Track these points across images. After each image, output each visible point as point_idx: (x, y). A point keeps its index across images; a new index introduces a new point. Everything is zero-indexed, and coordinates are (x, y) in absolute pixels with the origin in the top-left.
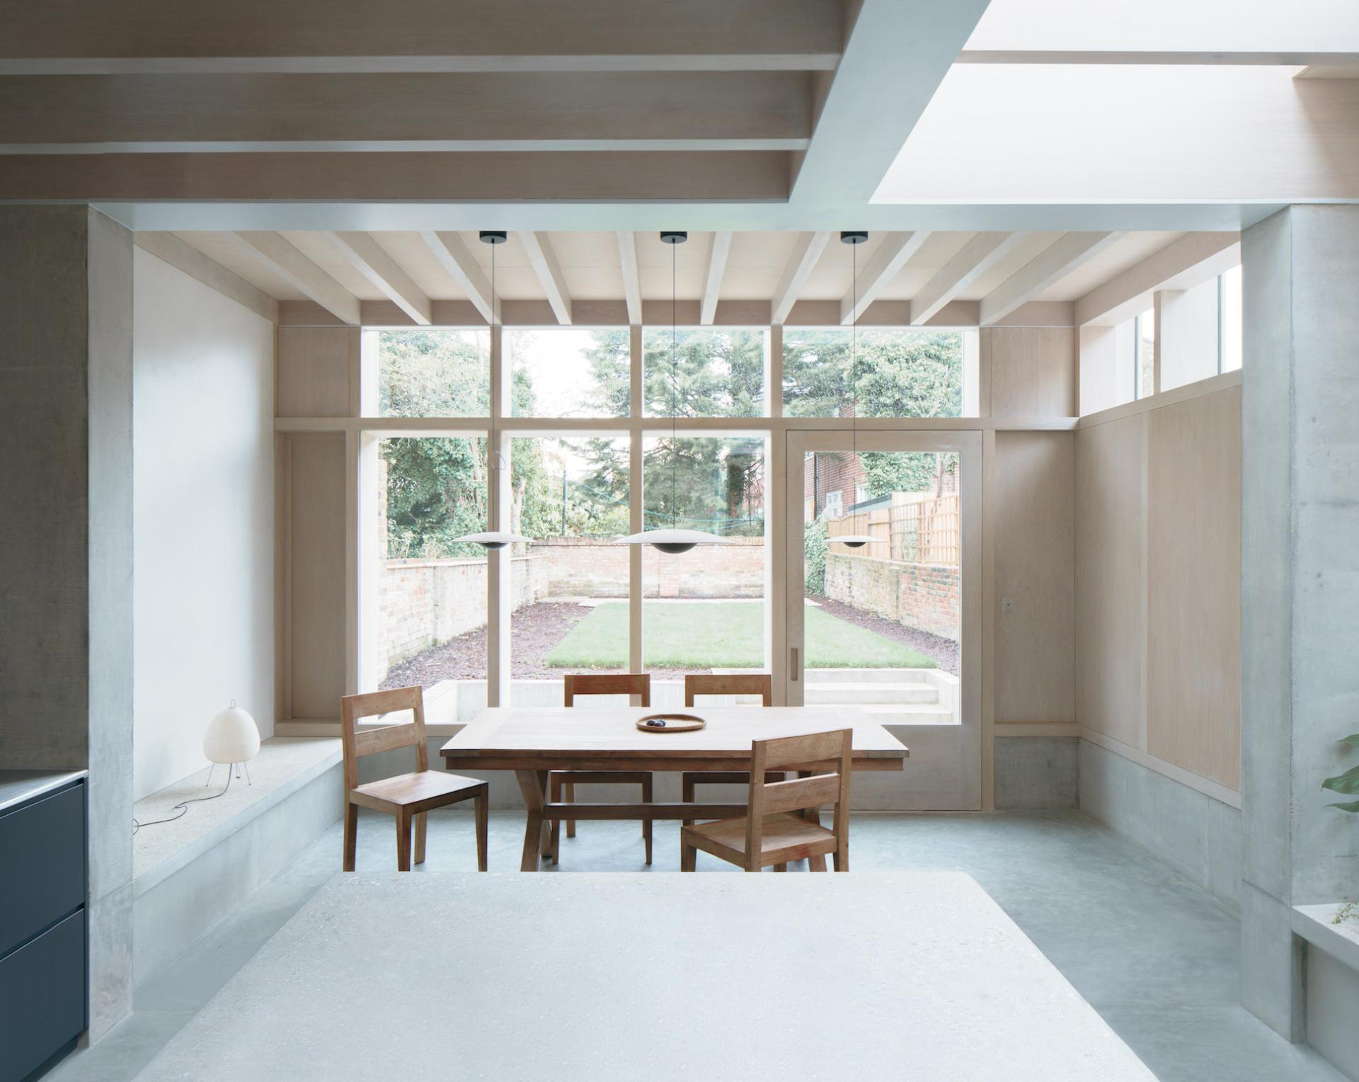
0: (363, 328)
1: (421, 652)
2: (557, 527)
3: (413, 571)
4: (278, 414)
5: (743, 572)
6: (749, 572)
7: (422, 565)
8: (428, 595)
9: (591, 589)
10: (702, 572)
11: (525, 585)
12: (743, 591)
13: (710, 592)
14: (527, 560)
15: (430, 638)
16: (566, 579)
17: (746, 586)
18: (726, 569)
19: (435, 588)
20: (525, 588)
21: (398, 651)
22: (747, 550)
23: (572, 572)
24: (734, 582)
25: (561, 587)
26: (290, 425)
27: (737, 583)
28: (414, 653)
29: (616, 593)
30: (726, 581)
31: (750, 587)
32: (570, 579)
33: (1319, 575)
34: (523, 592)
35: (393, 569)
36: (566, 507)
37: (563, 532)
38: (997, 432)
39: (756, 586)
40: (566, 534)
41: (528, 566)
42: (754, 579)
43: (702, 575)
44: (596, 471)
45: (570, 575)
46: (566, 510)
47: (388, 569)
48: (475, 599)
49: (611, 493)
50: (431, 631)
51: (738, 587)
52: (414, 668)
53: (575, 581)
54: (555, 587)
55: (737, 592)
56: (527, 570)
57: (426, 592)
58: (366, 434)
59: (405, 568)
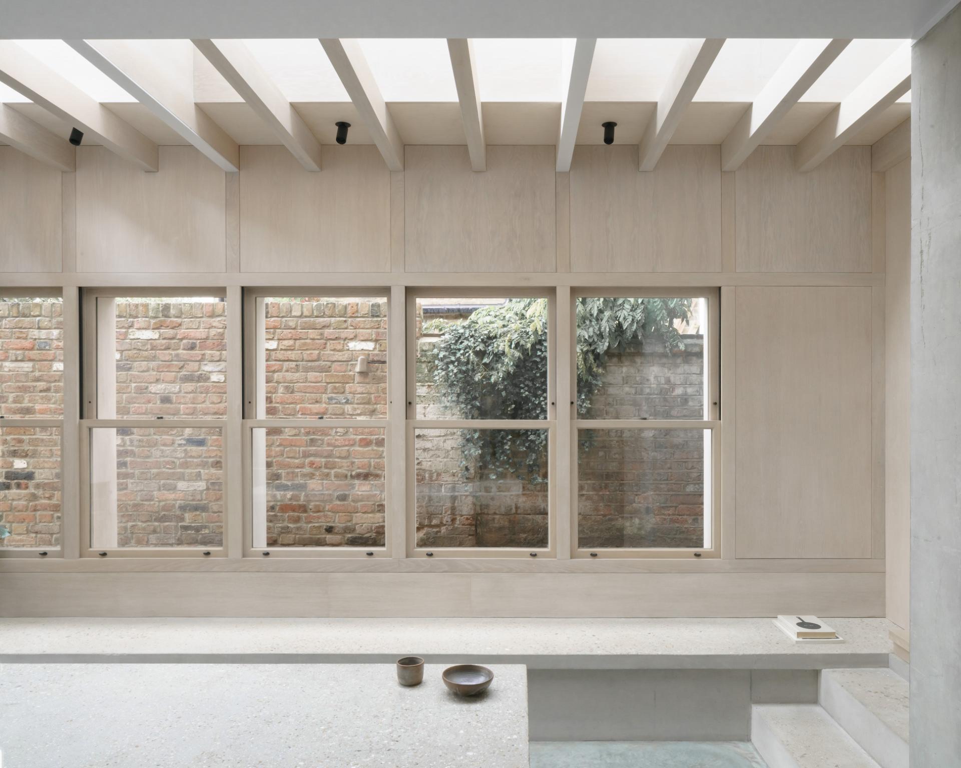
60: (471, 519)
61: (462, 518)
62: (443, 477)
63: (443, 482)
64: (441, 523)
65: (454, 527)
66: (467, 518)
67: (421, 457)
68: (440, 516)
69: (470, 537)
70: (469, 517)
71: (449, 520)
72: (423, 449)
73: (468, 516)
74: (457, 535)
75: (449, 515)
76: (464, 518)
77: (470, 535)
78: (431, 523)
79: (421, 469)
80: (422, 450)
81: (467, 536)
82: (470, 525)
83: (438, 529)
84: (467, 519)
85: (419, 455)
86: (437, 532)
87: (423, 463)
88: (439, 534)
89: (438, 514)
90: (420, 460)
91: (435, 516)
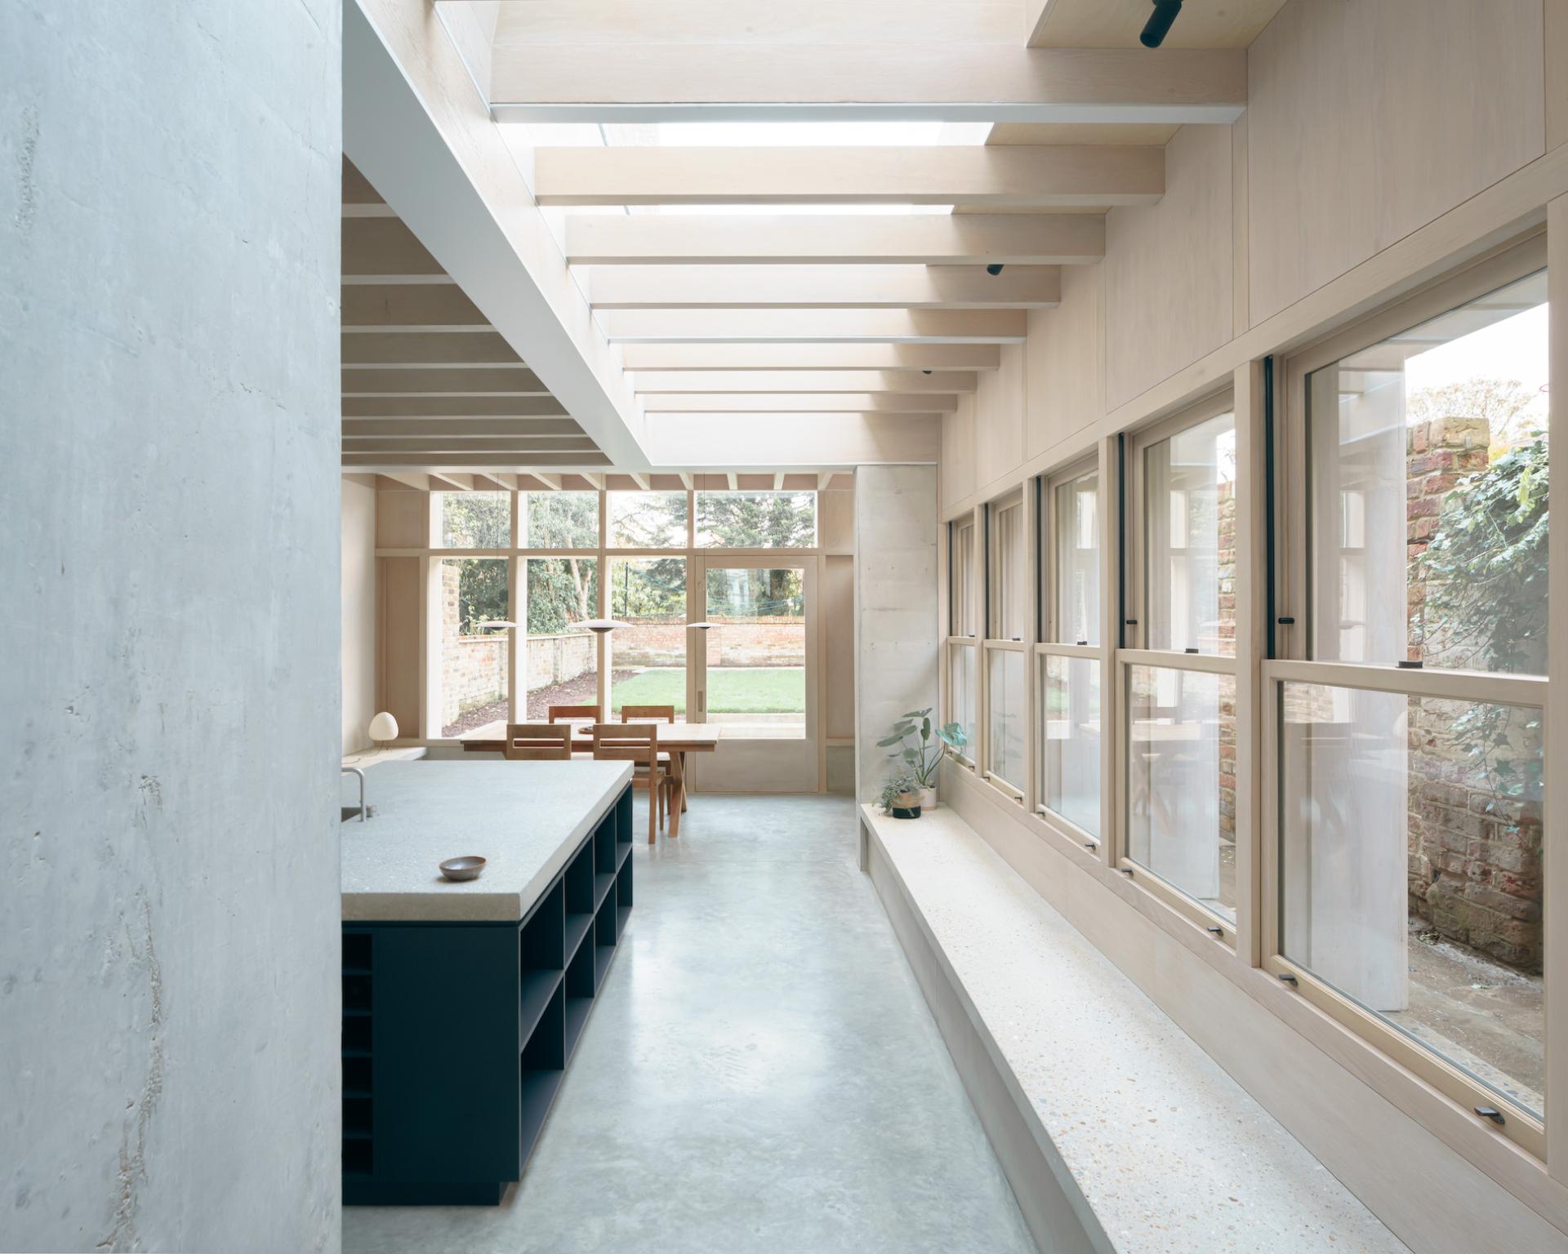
0: (431, 492)
1: (489, 703)
2: (621, 609)
3: (481, 645)
4: (378, 546)
5: (774, 646)
6: (779, 645)
7: (489, 640)
8: (494, 662)
9: (647, 660)
10: (740, 645)
11: (587, 656)
12: (774, 661)
13: (747, 662)
14: (589, 636)
15: (497, 694)
16: (627, 652)
17: (777, 657)
18: (759, 643)
19: (500, 657)
20: (588, 658)
21: (469, 701)
22: (778, 628)
23: (633, 645)
24: (766, 653)
25: (623, 658)
26: (385, 553)
27: (769, 655)
28: (482, 703)
29: (668, 663)
30: (760, 652)
31: (780, 657)
32: (630, 651)
33: (872, 644)
34: (585, 662)
35: (466, 644)
36: (628, 593)
37: (626, 613)
38: (827, 556)
39: (785, 657)
40: (628, 615)
41: (590, 641)
42: (783, 651)
43: (740, 648)
44: (656, 563)
45: (631, 649)
46: (628, 596)
47: (460, 643)
48: (537, 666)
49: (670, 581)
50: (497, 689)
51: (770, 658)
52: (480, 713)
53: (634, 653)
54: (618, 658)
55: (769, 662)
56: (590, 644)
57: (493, 659)
58: (432, 559)
59: (475, 643)
60: (1520, 883)
61: (1501, 874)
62: (1469, 778)
63: (1468, 789)
64: (1465, 872)
65: (1485, 889)
66: (1510, 878)
67: (1435, 730)
68: (1463, 858)
69: (1515, 923)
70: (1514, 877)
71: (1478, 871)
72: (1438, 715)
73: (1511, 875)
74: (1490, 907)
75: (1477, 860)
76: (1505, 876)
77: (1514, 918)
78: (1447, 867)
79: (1433, 754)
80: (1435, 716)
81: (1508, 917)
82: (1514, 894)
83: (1459, 884)
84: (1510, 880)
85: (1432, 726)
86: (1457, 890)
87: (1438, 742)
88: (1460, 894)
89: (1458, 852)
90: (1434, 734)
91: (1455, 855)
